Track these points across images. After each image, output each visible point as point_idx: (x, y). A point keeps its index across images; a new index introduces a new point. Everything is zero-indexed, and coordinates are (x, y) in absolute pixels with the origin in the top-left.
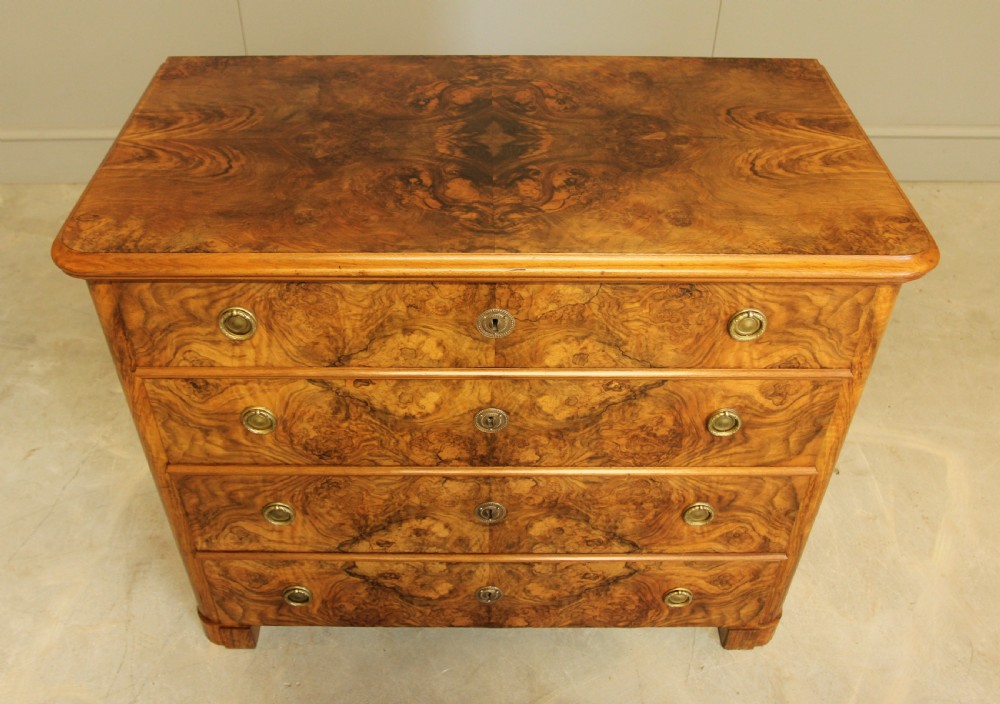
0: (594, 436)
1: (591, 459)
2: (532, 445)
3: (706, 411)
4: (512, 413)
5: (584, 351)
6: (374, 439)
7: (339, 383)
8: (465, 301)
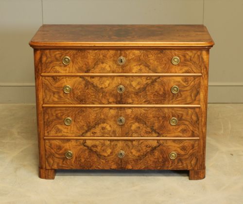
0: (145, 94)
1: (145, 102)
2: (131, 97)
3: (170, 86)
4: (126, 87)
5: (141, 68)
6: (93, 95)
7: (87, 78)
8: (115, 55)
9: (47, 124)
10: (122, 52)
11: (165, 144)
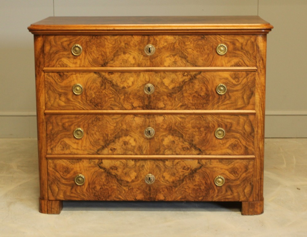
0: (181, 96)
1: (181, 106)
2: (162, 100)
3: (215, 85)
4: (155, 86)
5: (176, 60)
6: (113, 97)
7: (103, 74)
8: (141, 42)
9: (51, 137)
10: (151, 38)
11: (209, 165)
